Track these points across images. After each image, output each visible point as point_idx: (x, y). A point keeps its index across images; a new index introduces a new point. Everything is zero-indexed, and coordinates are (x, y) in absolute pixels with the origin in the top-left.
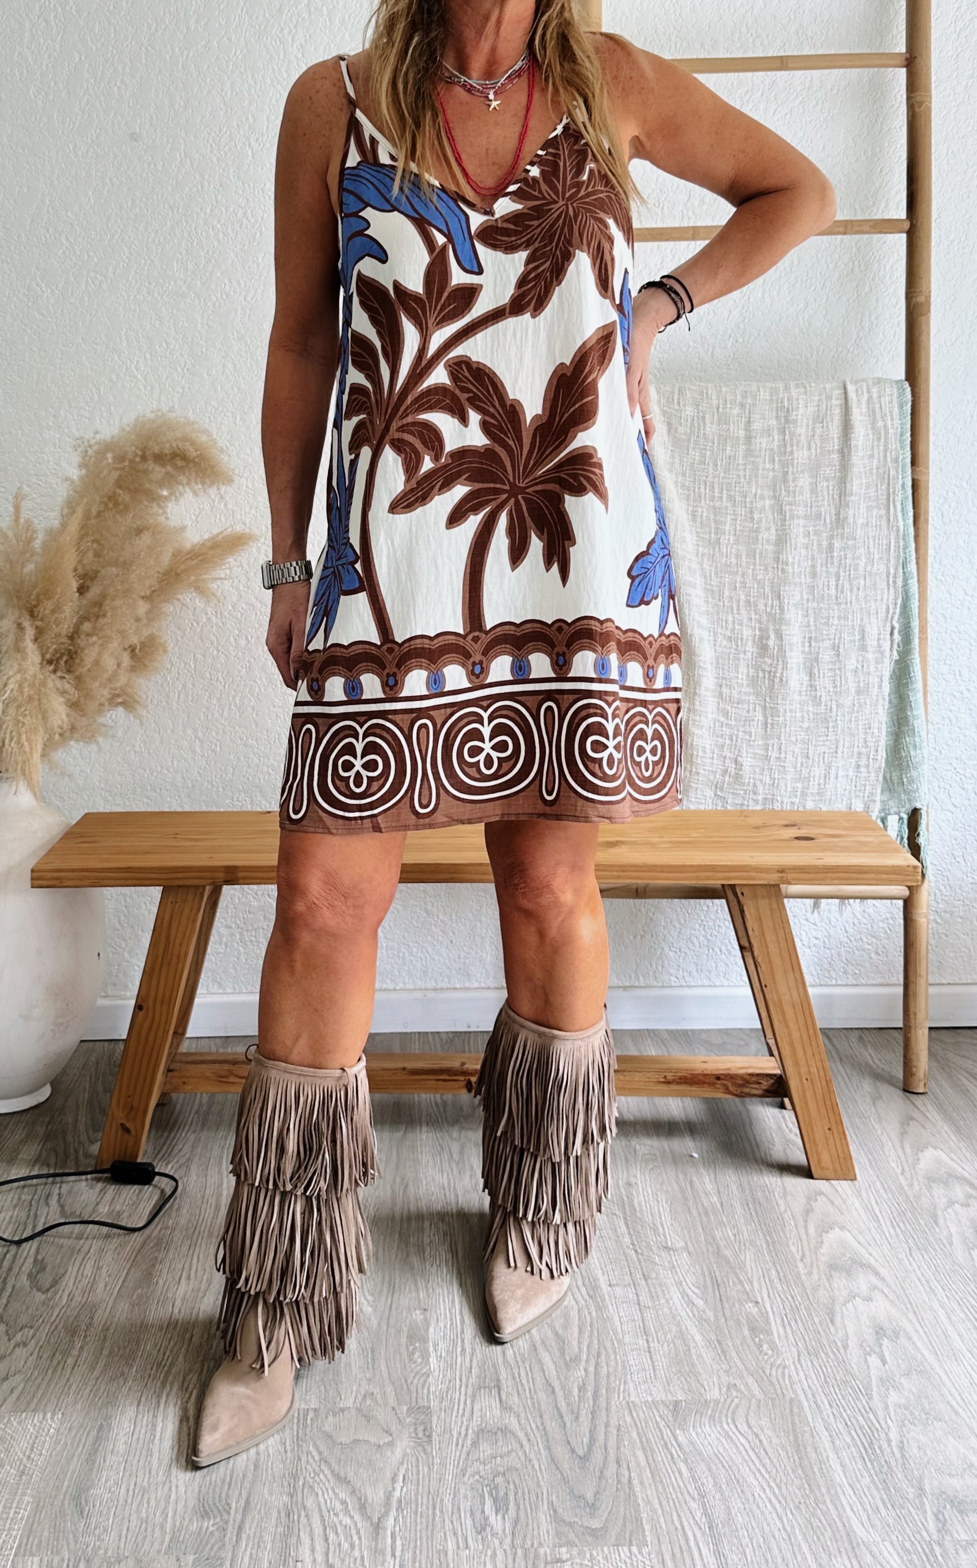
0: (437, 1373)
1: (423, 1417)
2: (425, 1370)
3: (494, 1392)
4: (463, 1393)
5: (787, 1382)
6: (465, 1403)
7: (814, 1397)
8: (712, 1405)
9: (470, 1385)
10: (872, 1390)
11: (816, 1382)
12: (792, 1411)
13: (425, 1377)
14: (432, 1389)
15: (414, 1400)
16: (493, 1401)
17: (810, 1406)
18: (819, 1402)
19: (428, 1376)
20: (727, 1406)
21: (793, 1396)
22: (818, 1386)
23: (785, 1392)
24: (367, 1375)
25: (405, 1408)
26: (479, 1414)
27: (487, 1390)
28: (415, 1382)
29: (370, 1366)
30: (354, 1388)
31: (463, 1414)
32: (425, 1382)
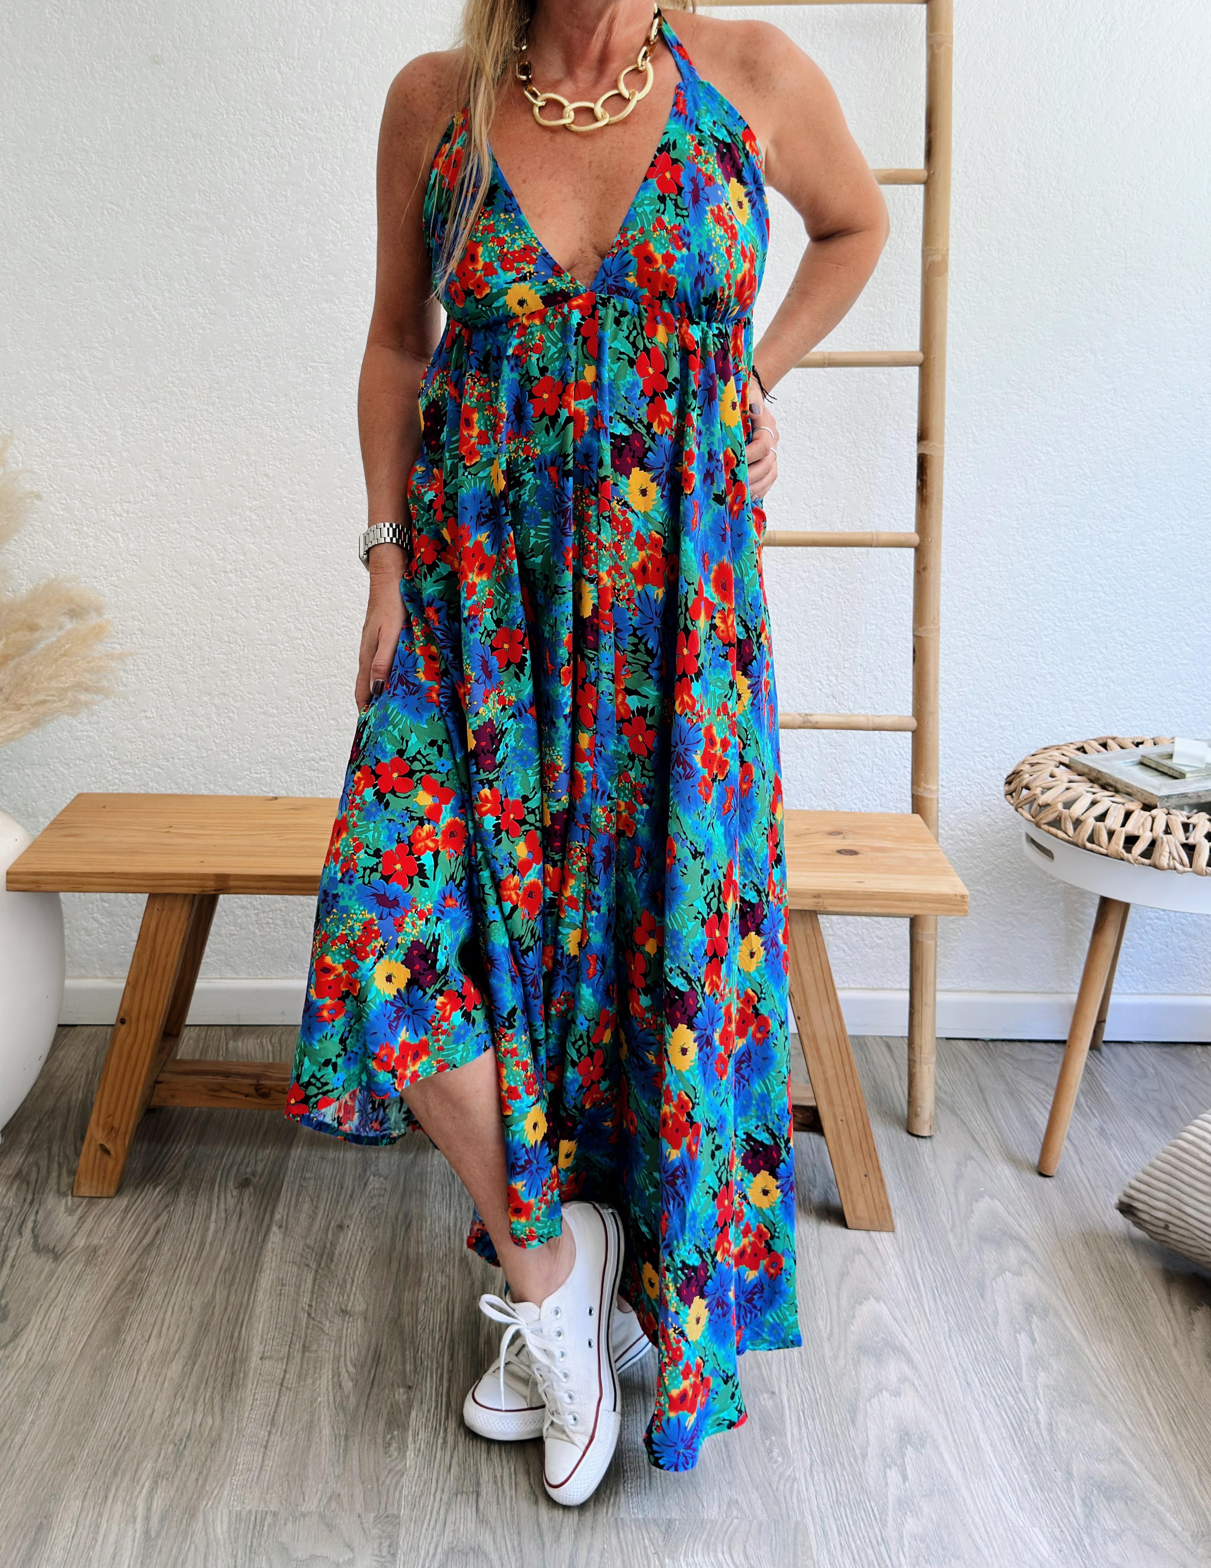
0: (412, 1472)
1: (390, 1528)
2: (400, 1467)
3: (472, 1498)
4: (438, 1499)
5: (795, 1500)
6: (438, 1512)
7: (822, 1521)
8: (708, 1527)
9: (446, 1489)
10: (887, 1515)
11: (826, 1501)
12: (795, 1538)
13: (398, 1476)
14: (405, 1492)
15: (383, 1505)
16: (469, 1510)
17: (816, 1532)
18: (827, 1528)
19: (403, 1474)
20: (725, 1528)
21: (799, 1519)
22: (828, 1506)
23: (791, 1513)
24: (337, 1470)
25: (372, 1515)
26: (452, 1527)
27: (464, 1496)
28: (388, 1482)
29: (341, 1459)
30: (320, 1487)
31: (434, 1528)
32: (398, 1482)
